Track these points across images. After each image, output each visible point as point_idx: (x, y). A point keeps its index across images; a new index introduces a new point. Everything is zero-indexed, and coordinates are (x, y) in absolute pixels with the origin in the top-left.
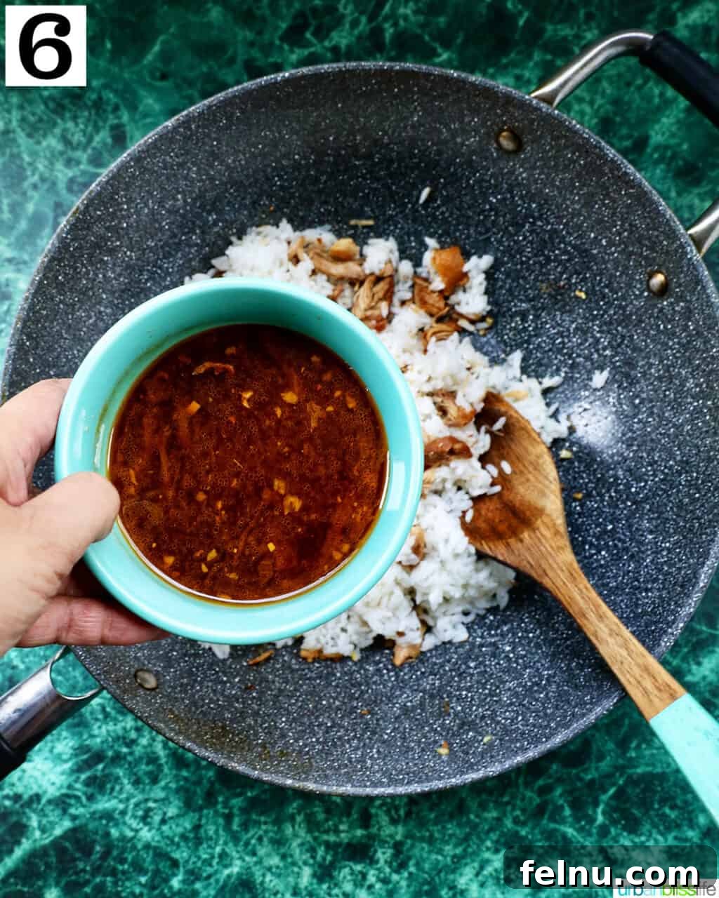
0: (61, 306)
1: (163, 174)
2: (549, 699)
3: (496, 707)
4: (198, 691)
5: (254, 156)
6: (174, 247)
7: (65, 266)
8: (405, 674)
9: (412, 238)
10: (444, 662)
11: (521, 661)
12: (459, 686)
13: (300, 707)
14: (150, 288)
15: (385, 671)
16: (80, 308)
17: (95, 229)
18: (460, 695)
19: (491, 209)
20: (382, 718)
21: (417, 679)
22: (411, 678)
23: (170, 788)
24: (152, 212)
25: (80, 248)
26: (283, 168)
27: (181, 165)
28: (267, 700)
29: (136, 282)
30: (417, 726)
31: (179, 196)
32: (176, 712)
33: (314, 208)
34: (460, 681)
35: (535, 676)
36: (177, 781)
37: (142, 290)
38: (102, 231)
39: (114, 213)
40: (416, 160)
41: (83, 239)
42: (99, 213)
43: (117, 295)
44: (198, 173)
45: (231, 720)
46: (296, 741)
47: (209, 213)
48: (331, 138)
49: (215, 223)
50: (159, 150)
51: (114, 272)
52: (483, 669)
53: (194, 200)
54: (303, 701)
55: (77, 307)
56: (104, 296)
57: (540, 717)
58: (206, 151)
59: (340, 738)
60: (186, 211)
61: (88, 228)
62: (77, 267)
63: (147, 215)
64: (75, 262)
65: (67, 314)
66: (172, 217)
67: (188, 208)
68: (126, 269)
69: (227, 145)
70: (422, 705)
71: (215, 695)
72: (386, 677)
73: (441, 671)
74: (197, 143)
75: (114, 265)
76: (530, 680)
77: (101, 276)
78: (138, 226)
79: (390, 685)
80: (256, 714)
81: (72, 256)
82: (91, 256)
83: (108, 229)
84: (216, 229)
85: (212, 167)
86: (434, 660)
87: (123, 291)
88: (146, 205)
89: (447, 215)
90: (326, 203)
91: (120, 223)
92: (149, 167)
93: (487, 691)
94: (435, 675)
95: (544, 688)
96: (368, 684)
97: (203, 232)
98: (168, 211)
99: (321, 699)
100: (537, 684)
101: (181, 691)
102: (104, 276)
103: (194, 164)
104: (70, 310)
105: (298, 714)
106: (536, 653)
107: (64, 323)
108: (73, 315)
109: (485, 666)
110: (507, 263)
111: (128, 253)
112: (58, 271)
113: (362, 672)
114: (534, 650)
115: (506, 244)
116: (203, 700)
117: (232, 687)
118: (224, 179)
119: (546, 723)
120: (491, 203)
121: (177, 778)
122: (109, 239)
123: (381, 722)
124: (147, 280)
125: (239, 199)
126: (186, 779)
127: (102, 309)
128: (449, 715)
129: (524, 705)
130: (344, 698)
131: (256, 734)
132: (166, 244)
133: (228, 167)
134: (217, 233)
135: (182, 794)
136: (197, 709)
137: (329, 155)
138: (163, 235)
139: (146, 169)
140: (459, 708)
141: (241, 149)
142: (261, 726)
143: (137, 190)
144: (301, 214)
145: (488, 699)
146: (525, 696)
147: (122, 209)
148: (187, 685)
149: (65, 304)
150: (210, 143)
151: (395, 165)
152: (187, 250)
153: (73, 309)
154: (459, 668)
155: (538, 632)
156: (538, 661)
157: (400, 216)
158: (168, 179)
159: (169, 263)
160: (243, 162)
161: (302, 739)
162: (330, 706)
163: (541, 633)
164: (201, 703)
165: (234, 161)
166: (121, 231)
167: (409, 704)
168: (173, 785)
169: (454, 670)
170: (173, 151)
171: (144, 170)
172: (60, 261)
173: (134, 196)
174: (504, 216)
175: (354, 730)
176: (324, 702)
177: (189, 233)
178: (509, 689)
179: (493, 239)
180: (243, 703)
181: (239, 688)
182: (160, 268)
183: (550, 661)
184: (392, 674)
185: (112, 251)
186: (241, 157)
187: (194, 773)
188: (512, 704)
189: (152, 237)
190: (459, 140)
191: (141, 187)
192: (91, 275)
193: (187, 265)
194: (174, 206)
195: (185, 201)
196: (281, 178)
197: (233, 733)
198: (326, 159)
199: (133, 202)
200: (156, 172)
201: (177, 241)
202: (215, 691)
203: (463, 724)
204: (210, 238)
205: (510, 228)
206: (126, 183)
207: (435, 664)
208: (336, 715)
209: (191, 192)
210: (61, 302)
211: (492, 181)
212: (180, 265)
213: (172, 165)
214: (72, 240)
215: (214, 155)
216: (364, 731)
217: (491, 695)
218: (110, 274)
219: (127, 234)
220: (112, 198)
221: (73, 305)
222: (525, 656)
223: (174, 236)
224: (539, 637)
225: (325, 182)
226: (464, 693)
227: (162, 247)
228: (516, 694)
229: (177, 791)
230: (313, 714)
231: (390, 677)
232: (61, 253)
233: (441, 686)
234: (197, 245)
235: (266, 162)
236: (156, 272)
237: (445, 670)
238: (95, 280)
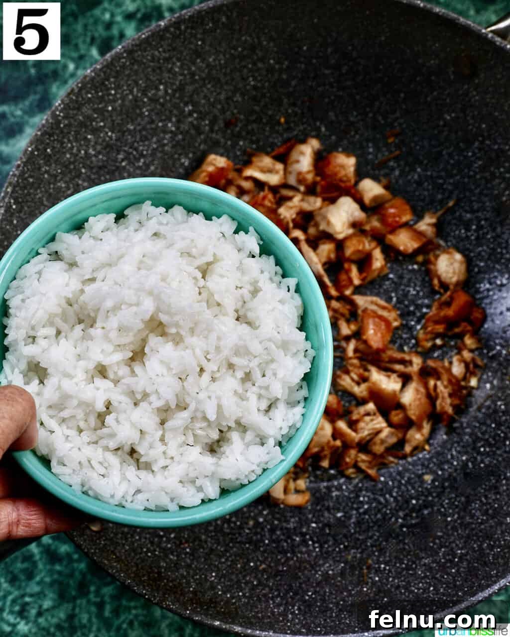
0: (46, 176)
1: (149, 66)
2: (460, 574)
3: (411, 579)
4: (137, 540)
5: (233, 57)
6: (151, 132)
7: (54, 140)
8: (329, 546)
9: (370, 145)
10: (366, 539)
11: (437, 541)
12: (378, 560)
13: (230, 566)
14: (124, 167)
15: (310, 543)
16: (61, 179)
17: (84, 110)
18: (379, 567)
19: (444, 126)
20: (304, 582)
21: (340, 552)
22: (334, 550)
23: (45, 583)
24: (136, 99)
25: (69, 125)
26: (259, 69)
27: (167, 60)
28: (199, 557)
29: (113, 161)
30: (336, 591)
31: (162, 87)
32: (118, 554)
33: (282, 109)
34: (379, 556)
35: (448, 555)
36: (51, 575)
37: (118, 168)
38: (90, 112)
39: (102, 97)
40: (380, 75)
41: (72, 118)
42: (89, 96)
43: (94, 171)
44: (181, 67)
45: (166, 569)
46: (224, 593)
47: (186, 104)
48: (305, 48)
49: (190, 114)
50: (150, 44)
51: (94, 150)
52: (401, 546)
53: (175, 91)
54: (232, 561)
55: (59, 178)
56: (83, 171)
57: (450, 588)
58: (190, 49)
59: (265, 595)
60: (166, 100)
61: (79, 109)
62: (64, 143)
63: (131, 101)
64: (63, 137)
65: (50, 183)
66: (153, 105)
67: (168, 98)
68: (105, 148)
69: (211, 45)
70: (342, 574)
71: (152, 545)
72: (311, 548)
73: (363, 547)
74: (183, 42)
75: (96, 143)
76: (444, 558)
77: (83, 152)
78: (121, 110)
79: (314, 554)
80: (189, 566)
81: (62, 132)
82: (77, 133)
83: (95, 111)
84: (190, 119)
85: (194, 63)
86: (357, 536)
87: (100, 168)
88: (131, 92)
89: (404, 126)
90: (294, 105)
91: (106, 106)
92: (139, 59)
93: (404, 566)
94: (357, 549)
95: (457, 565)
96: (293, 553)
97: (179, 121)
98: (150, 99)
99: (249, 561)
100: (451, 561)
101: (122, 538)
102: (86, 152)
103: (179, 60)
104: (52, 180)
105: (227, 571)
106: (453, 535)
107: (46, 191)
108: (54, 184)
109: (405, 544)
110: (456, 175)
111: (110, 134)
112: (48, 144)
113: (289, 541)
114: (450, 532)
115: (456, 158)
116: (142, 549)
117: (168, 541)
118: (204, 75)
119: (454, 592)
120: (445, 119)
121: (51, 572)
122: (94, 119)
123: (303, 586)
124: (123, 160)
125: (215, 94)
126: (60, 573)
127: (80, 182)
128: (367, 584)
129: (436, 578)
130: (270, 562)
131: (188, 583)
132: (144, 129)
133: (208, 65)
134: (191, 123)
135: (56, 587)
136: (136, 554)
137: (301, 63)
138: (142, 120)
139: (136, 61)
140: (377, 579)
141: (222, 50)
142: (193, 577)
143: (125, 78)
144: (270, 113)
145: (404, 573)
146: (438, 571)
147: (111, 94)
148: (128, 533)
149: (49, 175)
150: (195, 42)
151: (361, 77)
152: (162, 135)
153: (56, 180)
154: (380, 545)
155: (456, 516)
156: (454, 542)
157: (361, 123)
158: (154, 70)
159: (144, 146)
160: (222, 62)
161: (230, 592)
162: (256, 567)
163: (458, 518)
164: (139, 550)
165: (214, 60)
166: (106, 114)
167: (330, 572)
168: (48, 580)
169: (375, 546)
170: (162, 46)
171: (134, 61)
172: (51, 135)
173: (122, 83)
174: (456, 132)
175: (277, 590)
176: (252, 564)
177: (165, 120)
178: (425, 565)
179: (444, 152)
180: (178, 556)
181: (175, 543)
182: (136, 149)
183: (465, 542)
184: (316, 545)
185: (96, 131)
186: (221, 56)
187: (66, 566)
188: (426, 577)
189: (132, 121)
190: (420, 61)
191: (129, 76)
192: (75, 150)
193: (160, 149)
194: (155, 95)
195: (166, 91)
196: (255, 79)
197: (168, 580)
198: (299, 65)
199: (120, 88)
200: (144, 64)
201: (153, 126)
202: (152, 543)
203: (380, 591)
204: (184, 127)
205: (461, 144)
206: (117, 72)
207: (358, 539)
208: (263, 575)
209: (172, 84)
210: (46, 172)
211: (448, 101)
212: (154, 149)
213: (159, 59)
214: (64, 118)
215: (197, 54)
216: (287, 592)
217: (408, 568)
218: (91, 152)
219: (111, 116)
220: (103, 83)
221: (55, 176)
222: (441, 537)
223: (152, 122)
224: (455, 521)
225: (296, 86)
226: (383, 566)
227: (140, 131)
228: (431, 569)
229: (52, 584)
230: (241, 573)
231: (315, 548)
232: (52, 128)
233: (361, 559)
234: (172, 132)
235: (243, 63)
236: (131, 153)
237: (366, 546)
238: (77, 155)
